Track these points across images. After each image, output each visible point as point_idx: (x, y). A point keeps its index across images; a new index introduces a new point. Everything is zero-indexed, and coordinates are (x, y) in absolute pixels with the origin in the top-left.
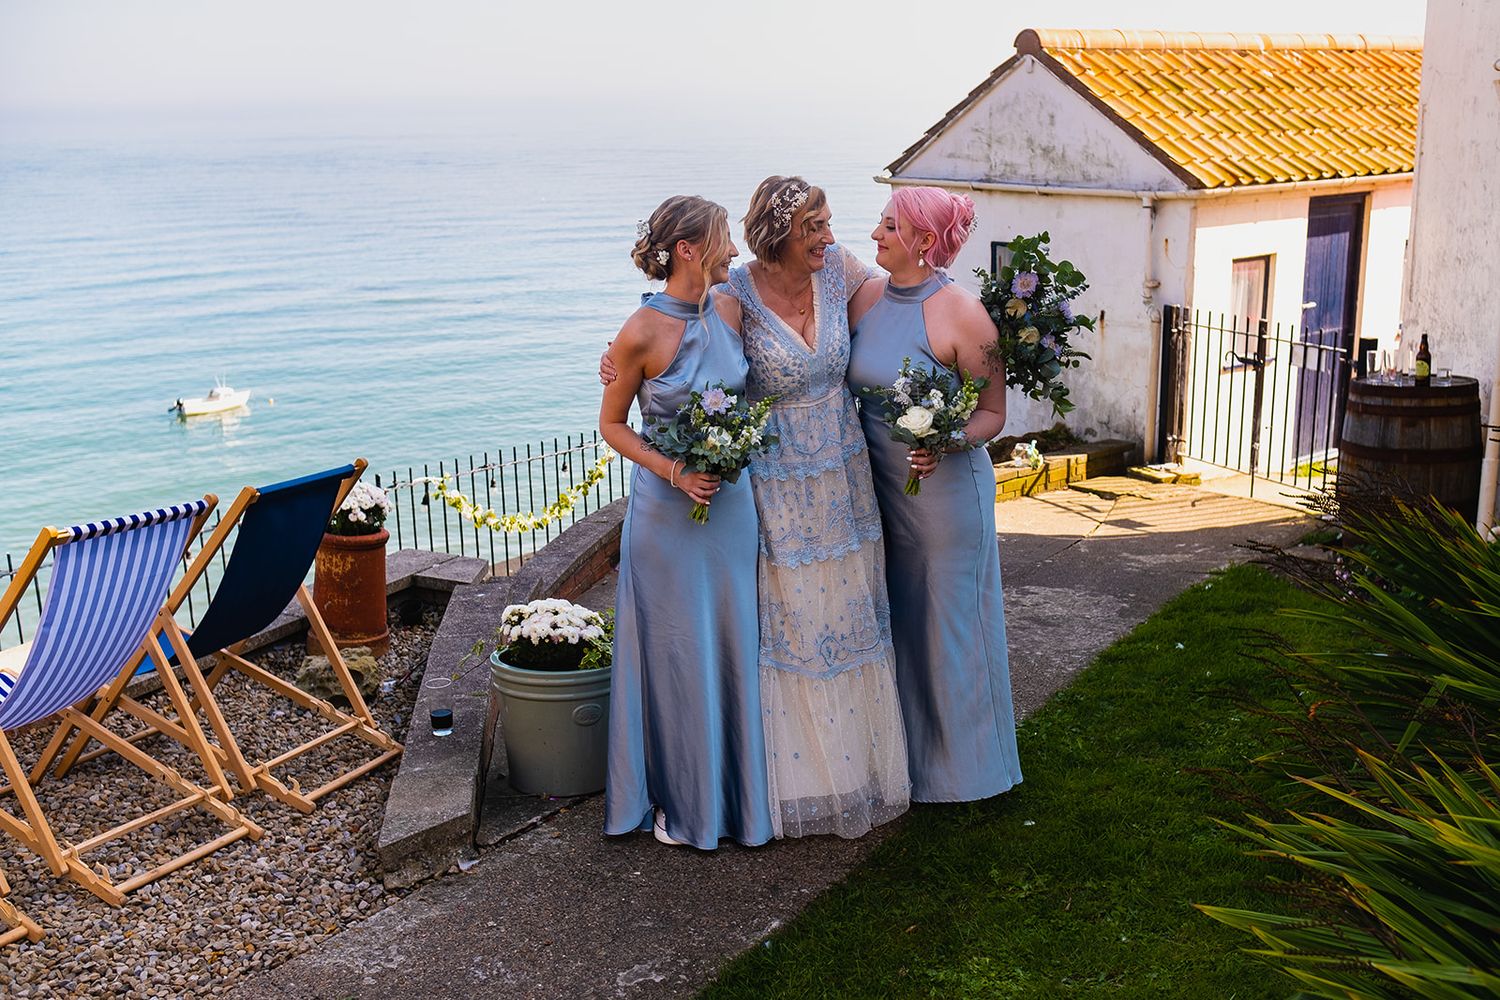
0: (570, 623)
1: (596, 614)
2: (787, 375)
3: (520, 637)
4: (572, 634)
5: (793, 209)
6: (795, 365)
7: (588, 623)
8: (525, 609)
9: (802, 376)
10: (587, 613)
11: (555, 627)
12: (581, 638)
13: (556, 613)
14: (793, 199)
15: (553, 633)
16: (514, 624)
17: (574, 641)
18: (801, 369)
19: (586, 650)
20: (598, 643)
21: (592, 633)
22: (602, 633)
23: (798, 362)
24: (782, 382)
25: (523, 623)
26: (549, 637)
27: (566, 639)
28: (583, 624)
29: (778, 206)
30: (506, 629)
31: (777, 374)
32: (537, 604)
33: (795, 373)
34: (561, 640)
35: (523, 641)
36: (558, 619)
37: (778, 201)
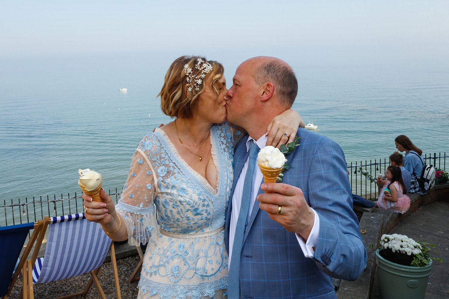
0: (408, 246)
1: (419, 244)
2: (197, 214)
3: (388, 248)
4: (409, 251)
5: (203, 76)
6: (204, 205)
7: (415, 247)
8: (390, 237)
9: (209, 214)
10: (415, 244)
11: (402, 247)
12: (412, 253)
13: (402, 241)
14: (202, 68)
15: (401, 249)
16: (385, 242)
17: (410, 254)
18: (208, 208)
19: (414, 258)
20: (419, 257)
21: (417, 252)
22: (421, 252)
23: (206, 203)
24: (193, 220)
25: (389, 242)
26: (399, 250)
27: (406, 253)
28: (414, 247)
29: (190, 74)
30: (382, 243)
31: (190, 214)
32: (395, 235)
33: (203, 213)
34: (404, 253)
35: (389, 250)
36: (403, 244)
37: (190, 70)
